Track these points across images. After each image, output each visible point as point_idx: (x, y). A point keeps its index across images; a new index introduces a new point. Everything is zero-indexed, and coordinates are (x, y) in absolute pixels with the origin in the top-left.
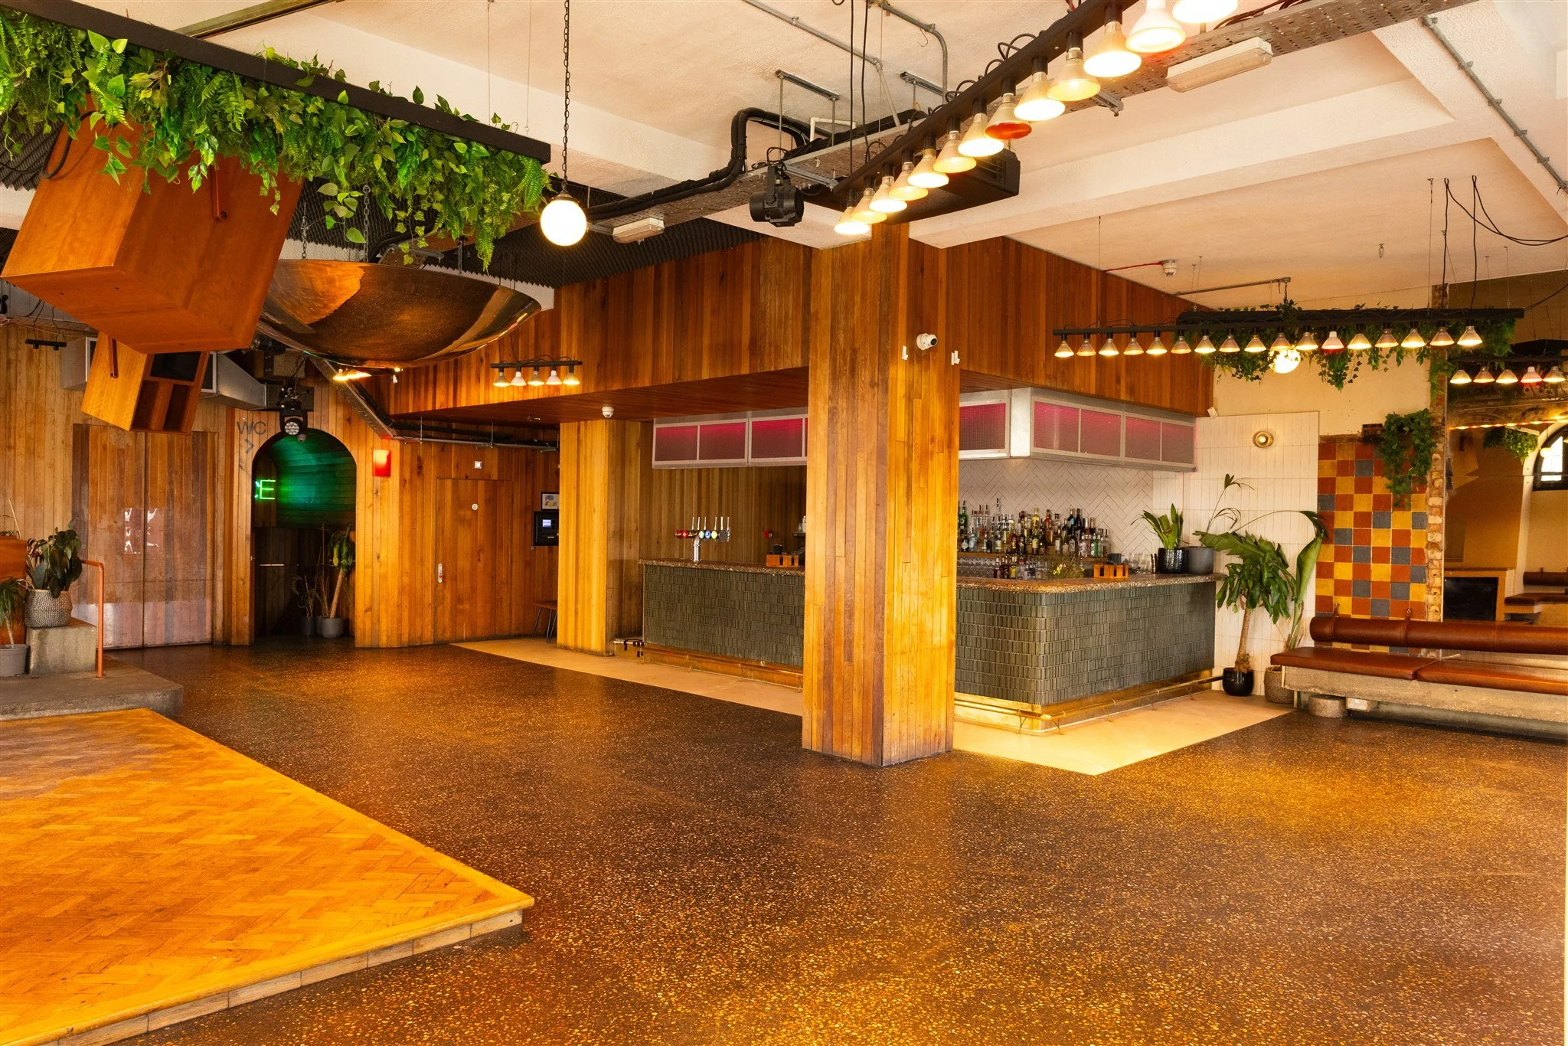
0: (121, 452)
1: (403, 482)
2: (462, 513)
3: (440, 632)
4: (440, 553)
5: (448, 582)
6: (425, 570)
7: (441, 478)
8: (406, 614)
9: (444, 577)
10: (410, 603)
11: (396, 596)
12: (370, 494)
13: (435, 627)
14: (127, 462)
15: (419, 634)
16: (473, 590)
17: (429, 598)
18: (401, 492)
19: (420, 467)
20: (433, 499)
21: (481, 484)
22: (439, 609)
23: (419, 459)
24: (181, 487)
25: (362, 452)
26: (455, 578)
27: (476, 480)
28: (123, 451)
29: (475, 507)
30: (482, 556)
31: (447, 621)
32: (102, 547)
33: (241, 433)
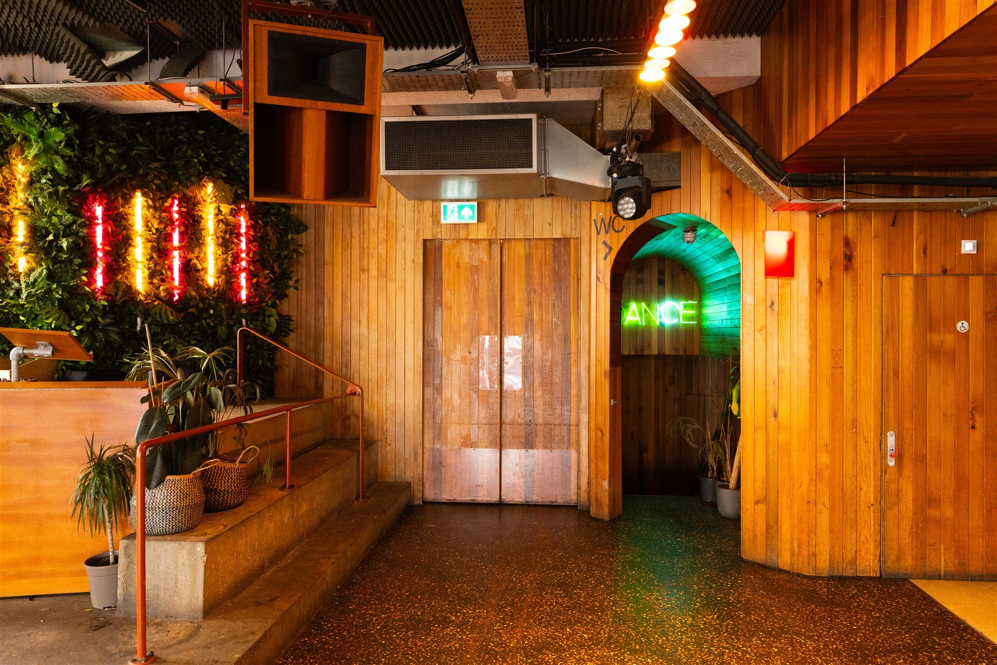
0: (474, 270)
1: (816, 284)
2: (936, 338)
3: (892, 556)
4: (891, 412)
5: (908, 466)
6: (861, 443)
7: (890, 275)
8: (824, 520)
9: (899, 456)
10: (832, 498)
11: (805, 486)
12: (761, 308)
13: (882, 542)
14: (481, 282)
15: (849, 556)
16: (961, 482)
17: (868, 492)
18: (814, 303)
19: (849, 258)
20: (875, 313)
21: (976, 284)
22: (891, 514)
23: (847, 243)
24: (541, 308)
25: (749, 241)
26: (921, 459)
27: (964, 277)
28: (477, 268)
29: (962, 326)
30: (979, 422)
31: (906, 539)
32: (456, 382)
33: (598, 233)
